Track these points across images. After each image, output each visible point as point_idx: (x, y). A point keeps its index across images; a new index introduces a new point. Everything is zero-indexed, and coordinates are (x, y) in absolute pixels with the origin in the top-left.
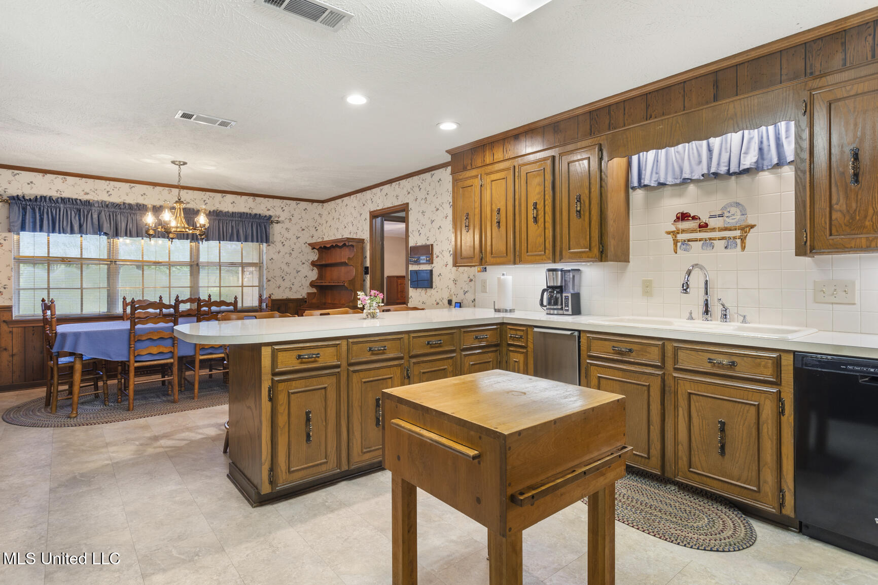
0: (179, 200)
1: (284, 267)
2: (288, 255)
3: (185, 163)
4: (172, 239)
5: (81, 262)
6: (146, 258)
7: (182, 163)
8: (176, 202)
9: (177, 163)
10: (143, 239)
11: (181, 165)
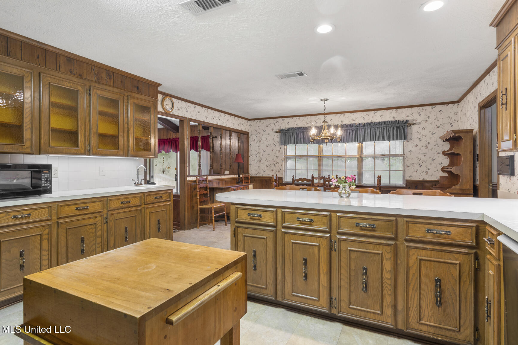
0: (325, 120)
1: (421, 156)
2: (424, 148)
3: (327, 100)
4: (327, 143)
5: (307, 157)
6: (334, 154)
7: (326, 100)
8: (323, 122)
9: (323, 100)
10: (333, 144)
11: (326, 101)
